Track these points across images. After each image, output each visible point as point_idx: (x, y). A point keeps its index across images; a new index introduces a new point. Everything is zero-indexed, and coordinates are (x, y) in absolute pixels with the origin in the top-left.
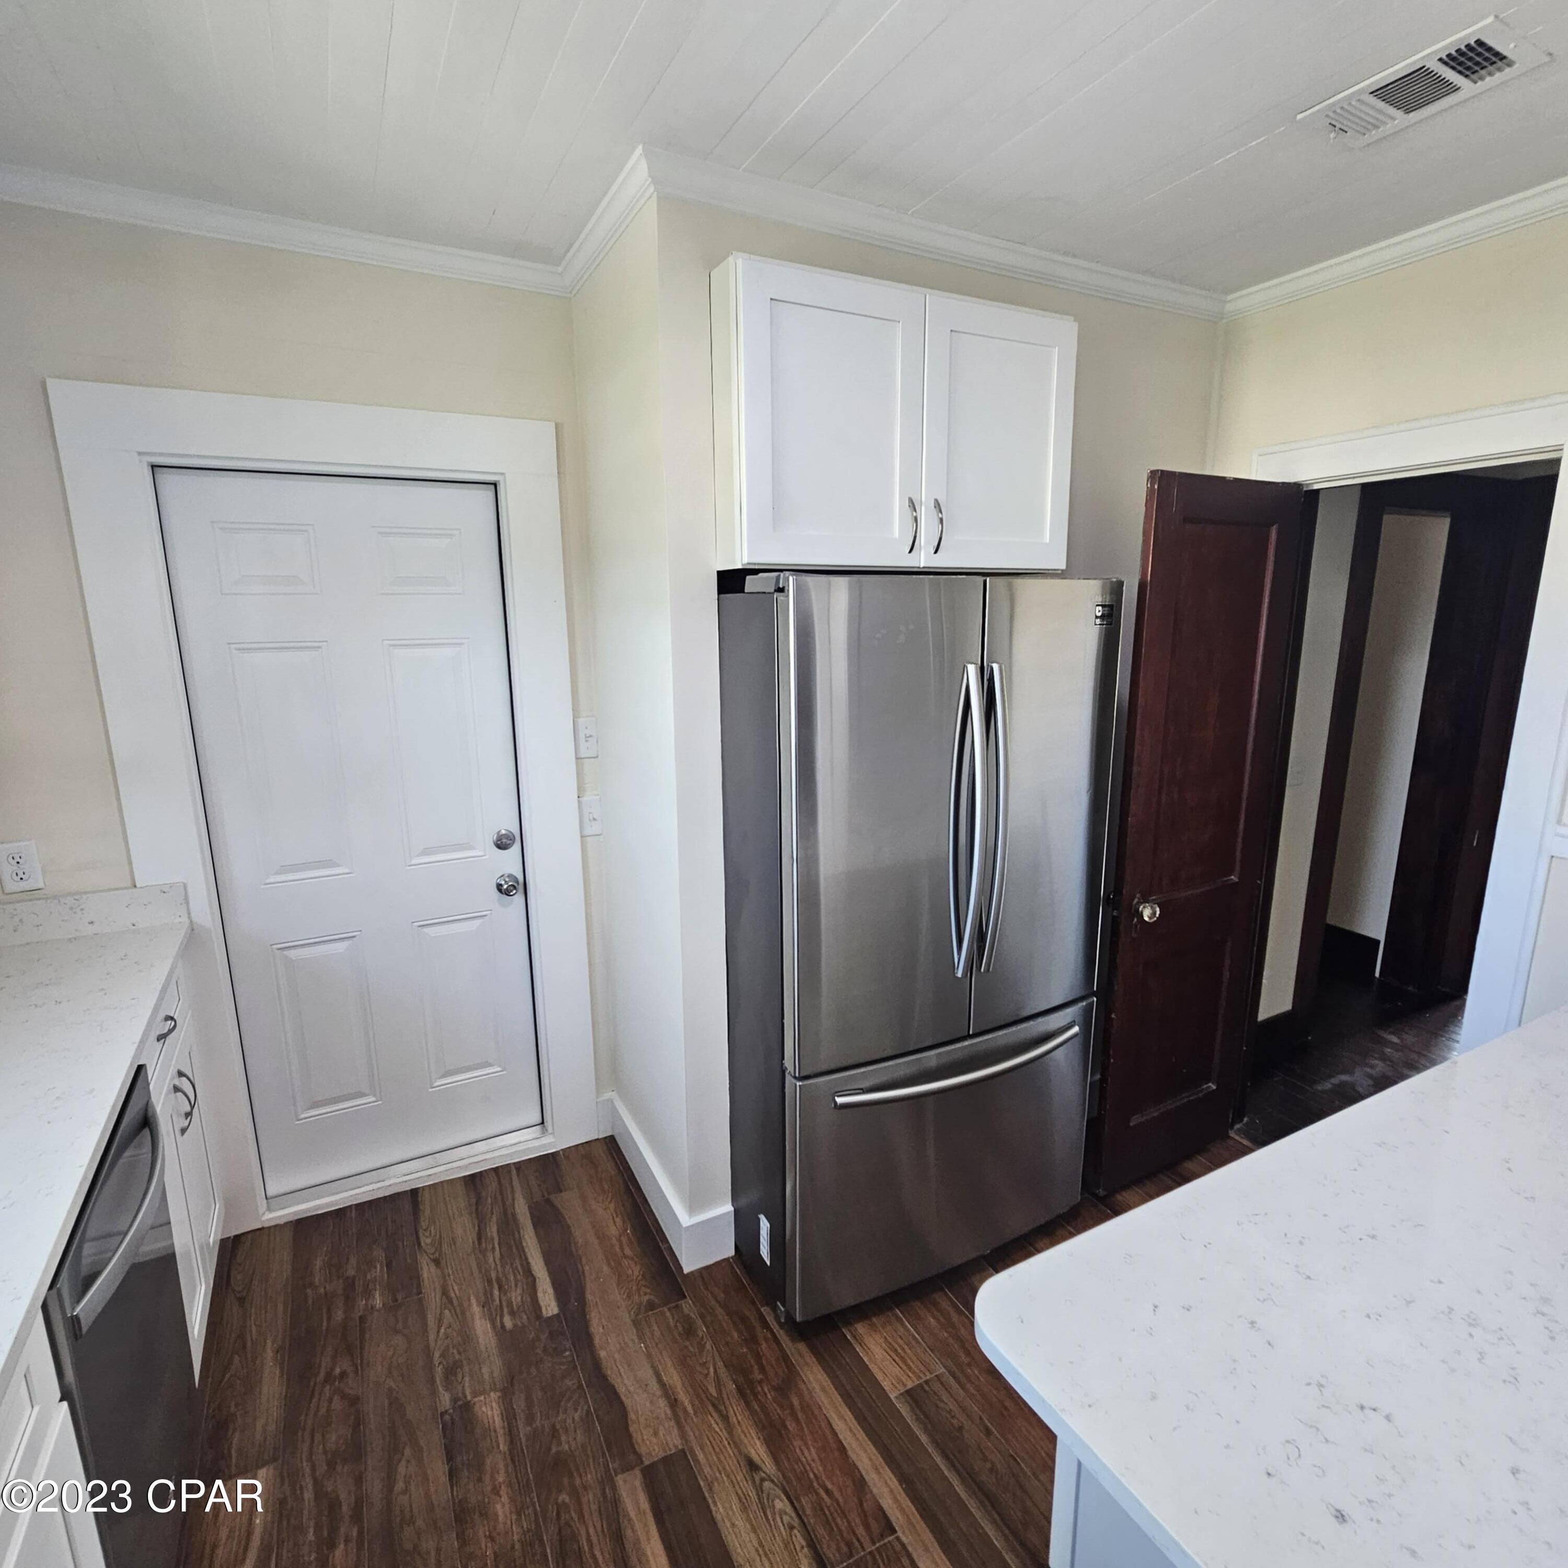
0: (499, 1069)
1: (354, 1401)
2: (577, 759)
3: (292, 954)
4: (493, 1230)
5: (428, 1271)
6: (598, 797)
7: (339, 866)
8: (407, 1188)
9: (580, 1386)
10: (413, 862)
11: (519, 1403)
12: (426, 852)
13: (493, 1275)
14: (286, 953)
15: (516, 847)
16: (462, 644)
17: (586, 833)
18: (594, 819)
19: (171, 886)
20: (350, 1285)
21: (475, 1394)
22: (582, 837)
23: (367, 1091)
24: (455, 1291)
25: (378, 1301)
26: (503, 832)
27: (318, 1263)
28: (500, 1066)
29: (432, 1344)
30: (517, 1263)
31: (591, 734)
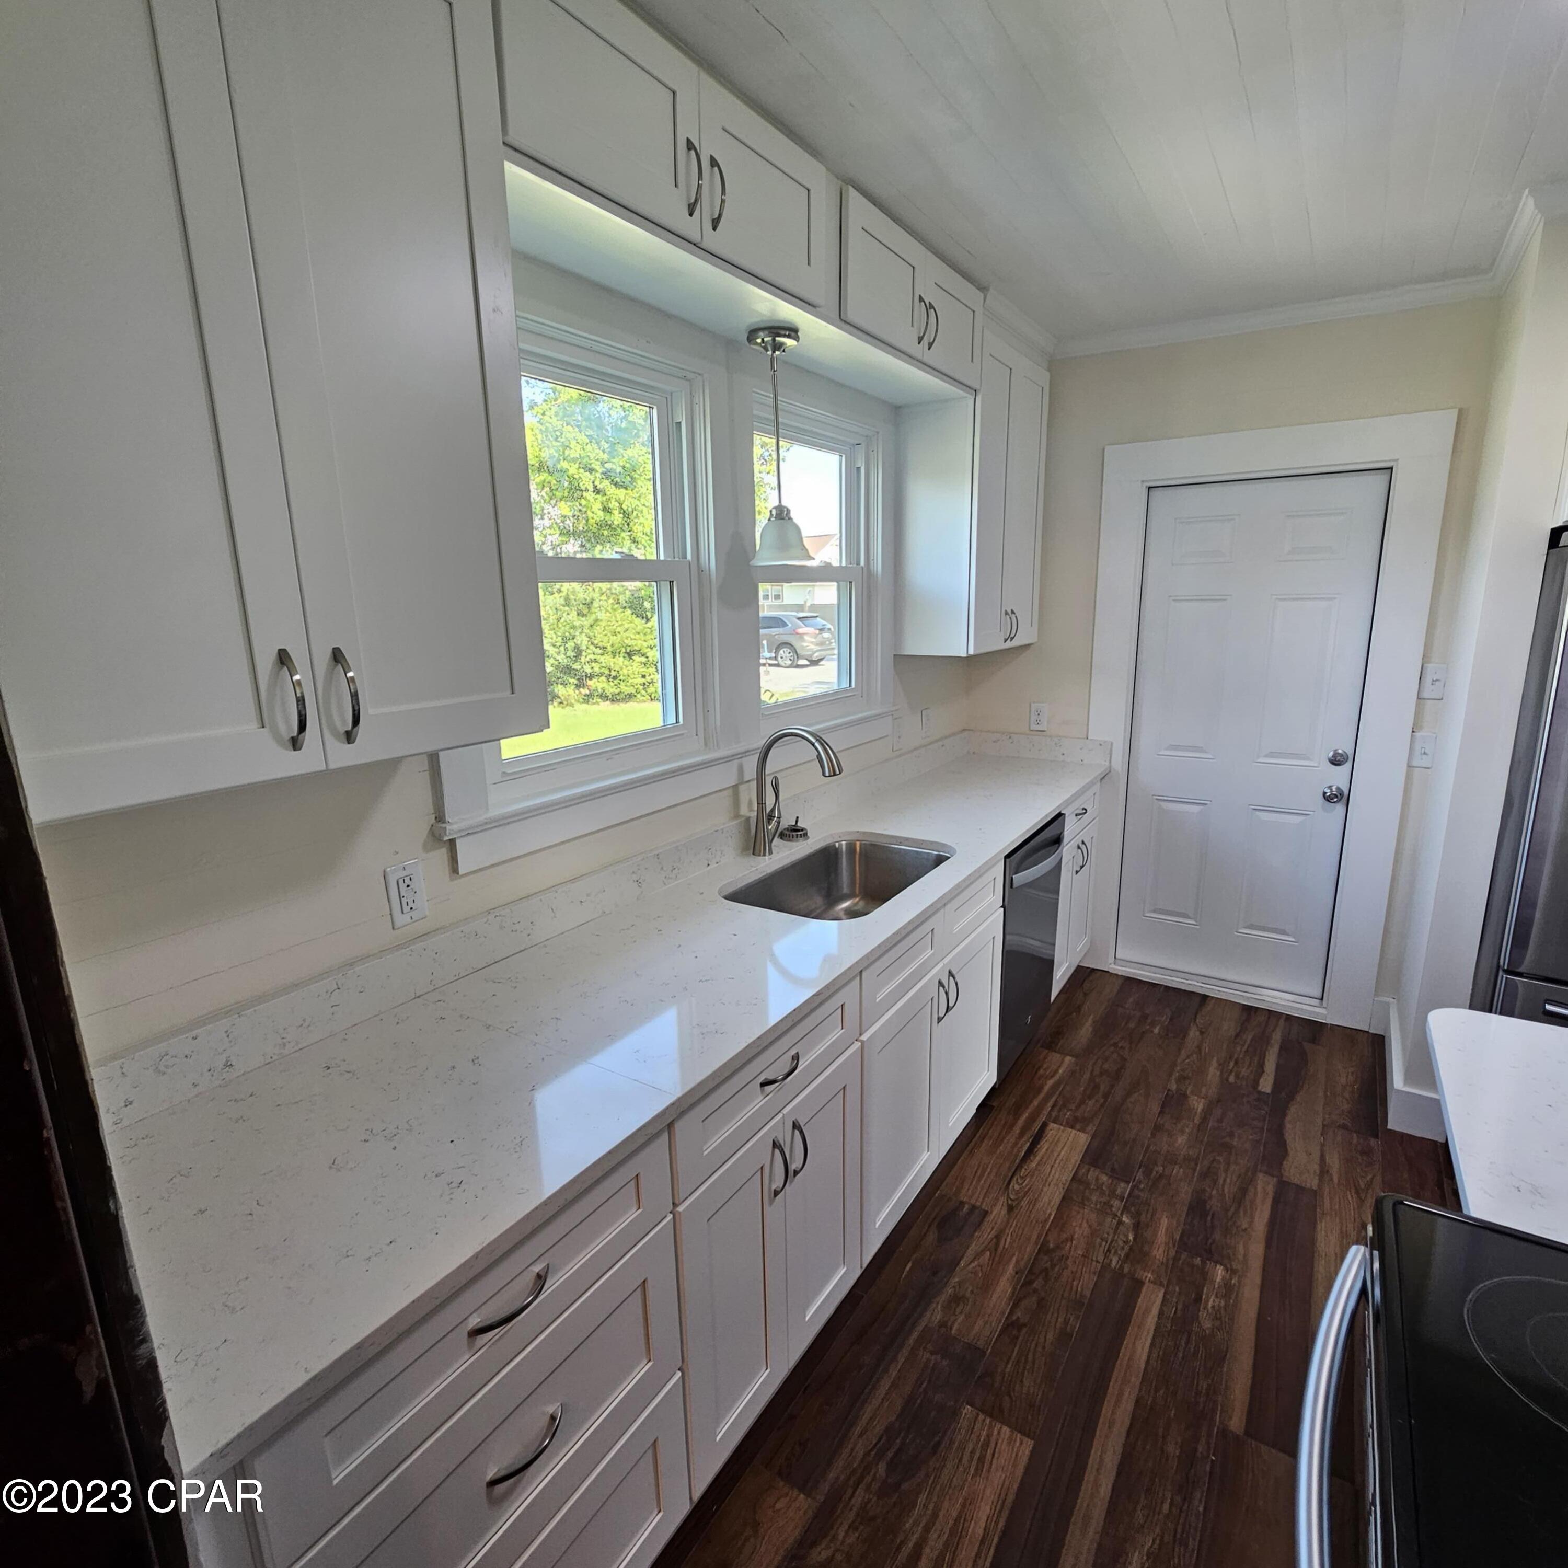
0: (1293, 940)
1: (1124, 1060)
2: (1418, 698)
3: (1165, 805)
4: (1249, 1037)
5: (1193, 1033)
6: (1435, 735)
7: (1206, 752)
8: (1202, 992)
9: (1263, 1129)
10: (1259, 760)
11: (1218, 1112)
12: (1271, 755)
13: (1236, 1056)
14: (1162, 804)
15: (1348, 765)
16: (1335, 598)
17: (1415, 763)
18: (1425, 753)
19: (1105, 742)
20: (1145, 1017)
21: (1192, 1093)
22: (1409, 766)
23: (1191, 915)
24: (1206, 1048)
25: (1156, 1031)
26: (1340, 751)
27: (1131, 1000)
28: (1294, 938)
29: (1179, 1061)
30: (1256, 1059)
31: (1438, 678)
